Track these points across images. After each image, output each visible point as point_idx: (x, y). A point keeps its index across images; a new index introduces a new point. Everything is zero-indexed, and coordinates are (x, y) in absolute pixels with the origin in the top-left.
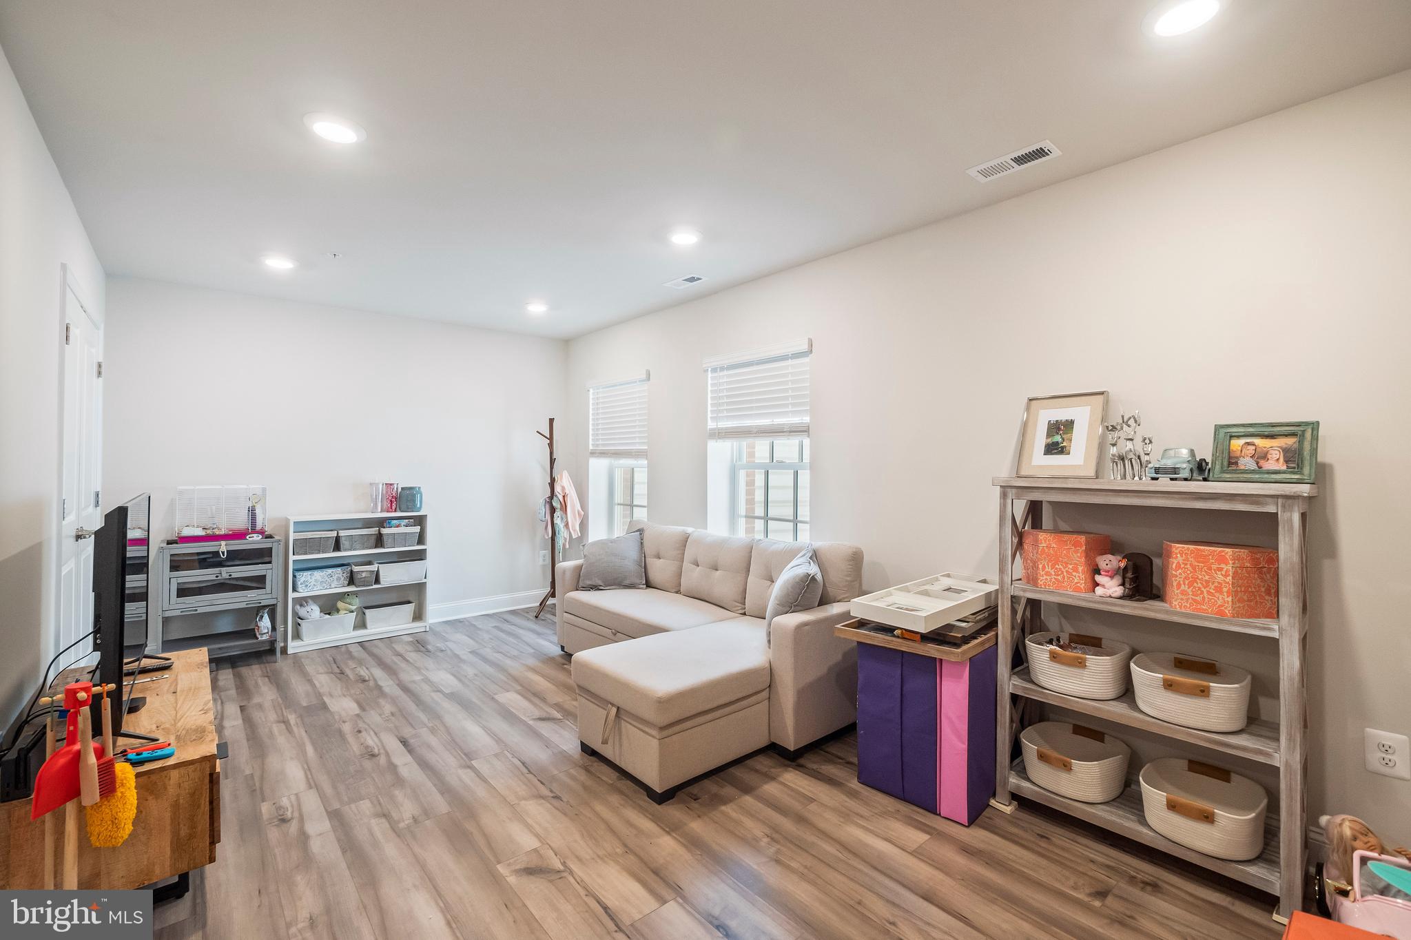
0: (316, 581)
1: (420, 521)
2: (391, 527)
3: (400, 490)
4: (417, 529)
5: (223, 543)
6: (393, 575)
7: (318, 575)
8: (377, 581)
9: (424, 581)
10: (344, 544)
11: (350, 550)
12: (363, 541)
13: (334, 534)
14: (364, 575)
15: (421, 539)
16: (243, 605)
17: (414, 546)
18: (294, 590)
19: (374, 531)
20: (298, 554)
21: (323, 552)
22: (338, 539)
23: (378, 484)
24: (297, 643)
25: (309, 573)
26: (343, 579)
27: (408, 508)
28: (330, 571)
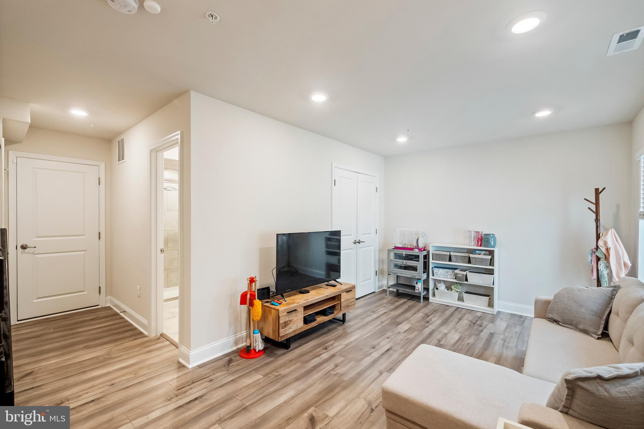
0: (441, 273)
1: (491, 253)
2: (476, 254)
3: (483, 235)
4: (489, 257)
5: (404, 251)
6: (475, 279)
7: (441, 271)
8: (466, 280)
9: (492, 286)
10: (453, 259)
11: (456, 262)
12: (462, 259)
13: (448, 253)
14: (460, 275)
15: (492, 262)
16: (410, 276)
17: (487, 266)
18: (433, 275)
19: (466, 255)
20: (435, 260)
21: (444, 261)
22: (450, 256)
23: (471, 231)
24: (433, 298)
25: (438, 269)
26: (453, 275)
27: (485, 245)
28: (446, 270)
